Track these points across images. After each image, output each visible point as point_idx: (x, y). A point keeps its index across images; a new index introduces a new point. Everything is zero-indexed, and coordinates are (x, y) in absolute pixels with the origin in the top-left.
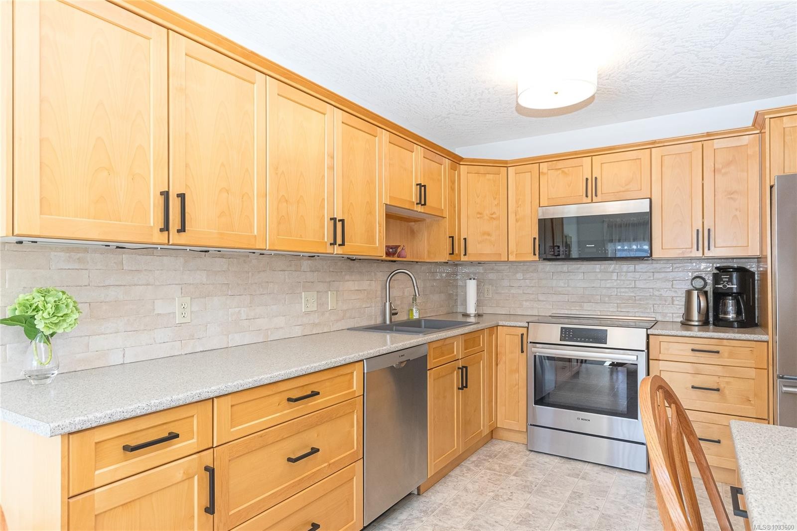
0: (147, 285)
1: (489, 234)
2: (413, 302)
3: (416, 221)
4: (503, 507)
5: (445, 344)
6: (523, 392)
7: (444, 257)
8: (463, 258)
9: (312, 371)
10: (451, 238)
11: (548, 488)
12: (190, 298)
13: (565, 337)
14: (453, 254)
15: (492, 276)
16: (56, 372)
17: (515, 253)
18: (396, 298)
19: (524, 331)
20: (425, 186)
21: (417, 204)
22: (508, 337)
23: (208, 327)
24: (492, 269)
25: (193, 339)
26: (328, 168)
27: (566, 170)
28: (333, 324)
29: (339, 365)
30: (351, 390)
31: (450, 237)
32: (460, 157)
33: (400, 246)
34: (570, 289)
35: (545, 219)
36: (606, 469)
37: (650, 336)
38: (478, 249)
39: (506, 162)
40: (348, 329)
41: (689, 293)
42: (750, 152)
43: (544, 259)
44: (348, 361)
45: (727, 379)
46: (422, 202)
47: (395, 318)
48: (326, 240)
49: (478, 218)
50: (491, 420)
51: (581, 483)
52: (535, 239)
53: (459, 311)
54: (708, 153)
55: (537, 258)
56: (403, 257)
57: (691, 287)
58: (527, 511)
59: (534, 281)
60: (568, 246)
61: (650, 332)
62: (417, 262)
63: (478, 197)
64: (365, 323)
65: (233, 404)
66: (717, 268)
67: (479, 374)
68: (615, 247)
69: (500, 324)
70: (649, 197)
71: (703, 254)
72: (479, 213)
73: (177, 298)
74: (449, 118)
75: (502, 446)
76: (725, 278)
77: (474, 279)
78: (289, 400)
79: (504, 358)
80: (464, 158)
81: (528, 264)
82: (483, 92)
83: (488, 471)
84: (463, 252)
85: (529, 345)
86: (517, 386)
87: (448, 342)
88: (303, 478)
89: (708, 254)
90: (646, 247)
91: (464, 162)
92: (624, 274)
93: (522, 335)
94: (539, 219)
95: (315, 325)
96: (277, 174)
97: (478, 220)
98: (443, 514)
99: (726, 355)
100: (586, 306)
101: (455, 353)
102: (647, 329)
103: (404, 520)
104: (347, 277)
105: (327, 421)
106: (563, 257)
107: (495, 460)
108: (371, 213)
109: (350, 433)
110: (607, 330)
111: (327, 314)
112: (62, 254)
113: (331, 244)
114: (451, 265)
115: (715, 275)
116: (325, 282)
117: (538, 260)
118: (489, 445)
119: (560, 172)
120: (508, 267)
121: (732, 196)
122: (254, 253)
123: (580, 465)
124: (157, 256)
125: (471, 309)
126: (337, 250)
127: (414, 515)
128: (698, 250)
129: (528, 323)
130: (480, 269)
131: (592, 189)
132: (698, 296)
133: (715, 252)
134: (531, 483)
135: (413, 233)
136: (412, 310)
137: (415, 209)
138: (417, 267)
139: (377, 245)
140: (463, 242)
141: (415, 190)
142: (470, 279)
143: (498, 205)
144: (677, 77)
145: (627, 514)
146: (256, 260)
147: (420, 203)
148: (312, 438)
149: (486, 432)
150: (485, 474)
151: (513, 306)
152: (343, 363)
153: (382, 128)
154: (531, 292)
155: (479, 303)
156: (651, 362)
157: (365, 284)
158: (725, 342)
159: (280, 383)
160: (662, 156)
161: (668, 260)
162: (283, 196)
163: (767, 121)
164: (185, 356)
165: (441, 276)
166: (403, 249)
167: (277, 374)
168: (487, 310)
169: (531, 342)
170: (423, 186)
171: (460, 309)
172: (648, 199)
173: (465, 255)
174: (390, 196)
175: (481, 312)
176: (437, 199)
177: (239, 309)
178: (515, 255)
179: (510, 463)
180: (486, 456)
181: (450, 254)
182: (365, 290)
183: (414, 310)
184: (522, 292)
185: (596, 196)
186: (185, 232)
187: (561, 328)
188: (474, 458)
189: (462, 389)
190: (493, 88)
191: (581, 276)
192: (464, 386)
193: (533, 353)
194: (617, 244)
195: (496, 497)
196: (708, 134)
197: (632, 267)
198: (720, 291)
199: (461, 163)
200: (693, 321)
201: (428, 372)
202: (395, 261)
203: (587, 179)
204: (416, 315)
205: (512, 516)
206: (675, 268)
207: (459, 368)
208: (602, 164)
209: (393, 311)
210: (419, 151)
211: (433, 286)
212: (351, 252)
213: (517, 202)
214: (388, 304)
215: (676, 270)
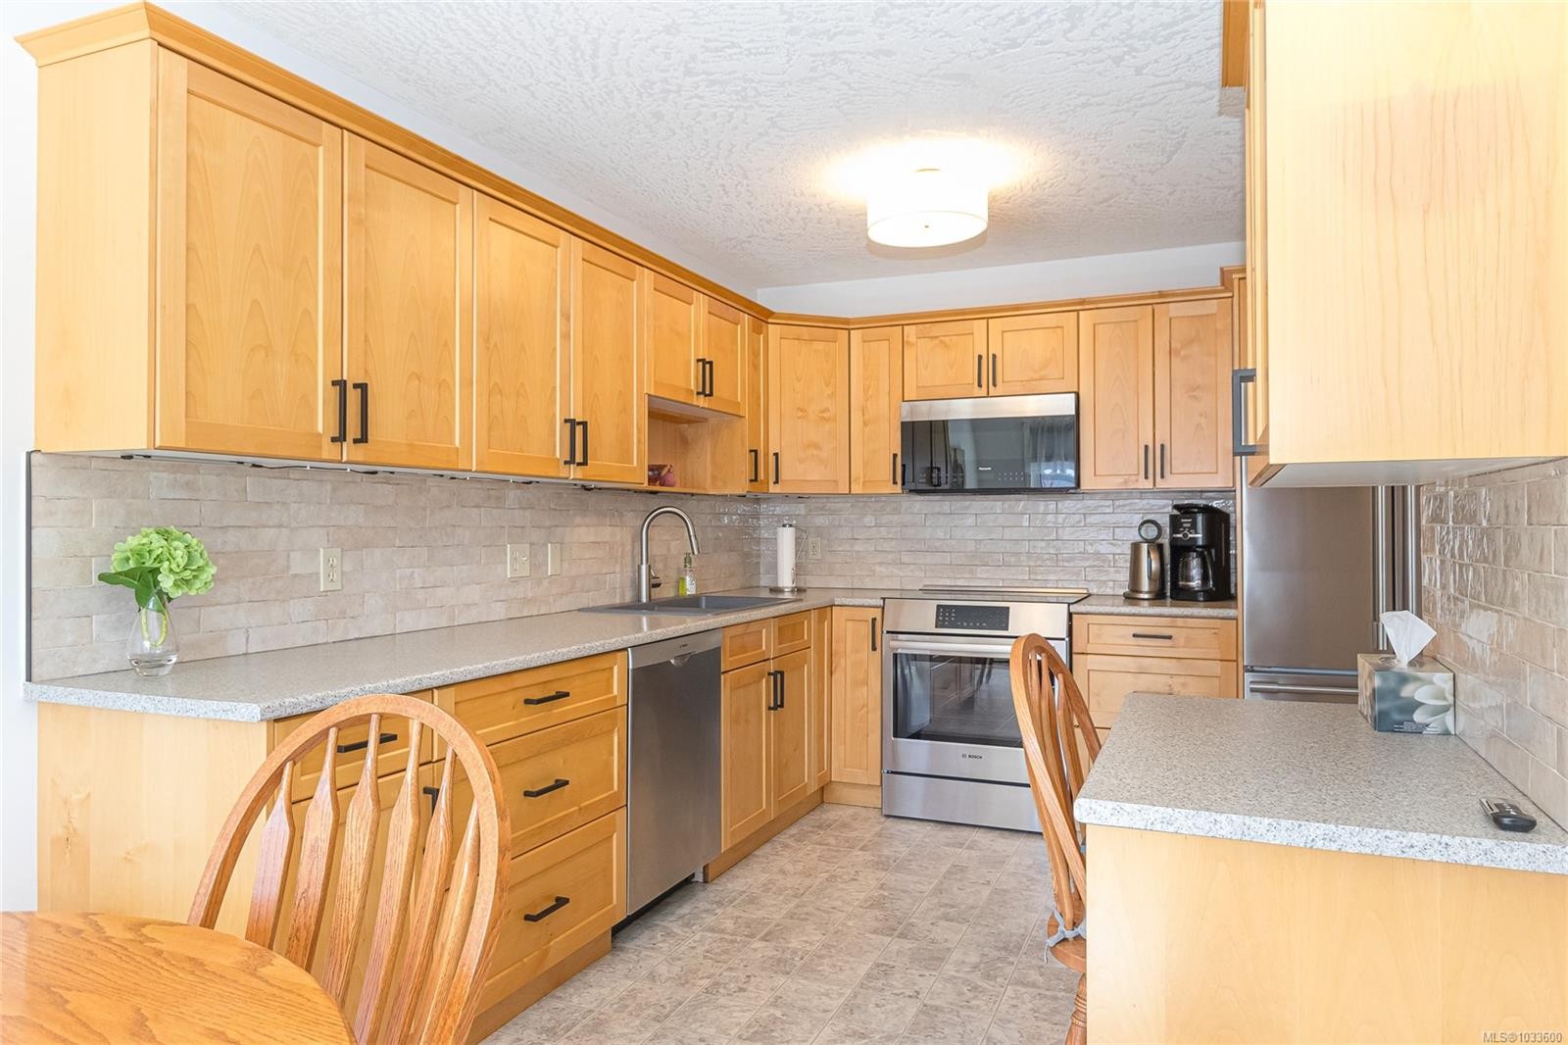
0: (280, 526)
1: (817, 447)
2: (686, 566)
3: (690, 421)
4: (843, 889)
5: (749, 631)
6: (874, 718)
7: (741, 486)
8: (773, 489)
9: (560, 660)
10: (753, 454)
11: (913, 863)
12: (340, 550)
13: (944, 620)
14: (756, 480)
15: (820, 521)
16: (174, 659)
17: (862, 480)
18: (657, 559)
19: (877, 613)
20: (711, 363)
21: (698, 393)
22: (850, 624)
23: (366, 598)
24: (822, 509)
25: (345, 618)
26: (561, 336)
27: (946, 339)
28: (554, 601)
29: (595, 652)
30: (610, 696)
31: (751, 451)
32: (769, 310)
33: (666, 466)
34: (953, 542)
35: (913, 422)
36: (1006, 833)
37: (1074, 616)
38: (800, 472)
39: (847, 321)
40: (579, 610)
41: (1136, 548)
42: (1219, 325)
43: (911, 491)
44: (607, 648)
45: (1182, 680)
46: (707, 392)
47: (657, 593)
48: (558, 456)
49: (799, 418)
50: (821, 768)
51: (965, 853)
52: (895, 456)
53: (762, 583)
54: (1162, 324)
55: (898, 488)
56: (669, 486)
57: (1139, 539)
58: (881, 892)
59: (894, 530)
60: (958, 468)
61: (1073, 609)
62: (692, 495)
63: (799, 381)
64: (605, 601)
65: (458, 700)
66: (1176, 507)
67: (803, 685)
68: (1040, 470)
69: (836, 603)
70: (1076, 390)
71: (1154, 485)
72: (800, 409)
73: (322, 550)
74: (750, 242)
75: (840, 813)
76: (1186, 522)
77: (791, 526)
78: (528, 702)
79: (842, 661)
80: (774, 313)
81: (883, 499)
82: (810, 209)
83: (818, 847)
84: (772, 478)
85: (886, 636)
86: (865, 709)
87: (753, 628)
88: (545, 824)
89: (1161, 484)
90: (1071, 472)
91: (775, 318)
92: (1040, 516)
93: (874, 620)
94: (902, 423)
95: (526, 601)
96: (488, 348)
97: (799, 421)
98: (749, 904)
99: (1182, 641)
100: (981, 572)
101: (764, 648)
102: (1069, 604)
103: (686, 915)
104: (578, 520)
105: (577, 741)
106: (947, 487)
107: (829, 831)
108: (625, 410)
109: (608, 764)
110: (1008, 608)
111: (546, 583)
112: (165, 475)
113: (566, 463)
114: (749, 500)
115: (1173, 518)
116: (544, 527)
117: (901, 491)
118: (817, 812)
119: (937, 341)
120: (849, 505)
121: (1194, 394)
122: (442, 476)
123: (965, 832)
124: (294, 480)
125: (786, 580)
126: (574, 473)
127: (702, 908)
128: (1146, 478)
129: (884, 599)
130: (801, 509)
131: (987, 374)
132: (1149, 553)
133: (1172, 482)
134: (888, 857)
135: (685, 442)
136: (684, 579)
137: (695, 403)
138: (692, 503)
139: (635, 464)
140: (772, 459)
141: (694, 369)
142: (784, 526)
143: (833, 395)
144: (1111, 206)
145: (1032, 887)
146: (436, 488)
147: (703, 393)
148: (557, 765)
149: (814, 787)
150: (812, 850)
151: (858, 573)
152: (601, 650)
153: (643, 266)
154: (888, 549)
155: (799, 570)
156: (1074, 656)
157: (606, 533)
158: (1180, 622)
159: (516, 676)
160: (1094, 325)
161: (1106, 494)
162: (496, 384)
163: (1236, 282)
164: (332, 645)
165: (730, 521)
166: (669, 470)
167: (514, 659)
168: (812, 581)
169: (888, 632)
170: (708, 363)
171: (765, 581)
172: (1073, 395)
173: (777, 482)
174: (655, 382)
175: (802, 585)
176: (731, 385)
177: (411, 570)
178: (861, 484)
179: (854, 834)
180: (813, 827)
181: (751, 481)
182: (606, 543)
183: (688, 578)
184: (873, 549)
185: (995, 385)
186: (367, 442)
187: (938, 606)
188: (793, 830)
189: (775, 708)
190: (828, 205)
191: (971, 521)
192: (778, 705)
193: (893, 649)
194: (1043, 464)
195: (832, 879)
196: (1161, 294)
197: (1052, 506)
198: (1180, 543)
199: (770, 320)
200: (1141, 592)
201: (722, 677)
202: (655, 493)
203: (980, 357)
204: (690, 588)
205: (858, 900)
206: (1119, 506)
207: (770, 674)
208: (1003, 332)
209: (654, 581)
210: (701, 301)
211: (717, 538)
212: (595, 476)
213: (866, 390)
214: (644, 567)
215: (1119, 510)
